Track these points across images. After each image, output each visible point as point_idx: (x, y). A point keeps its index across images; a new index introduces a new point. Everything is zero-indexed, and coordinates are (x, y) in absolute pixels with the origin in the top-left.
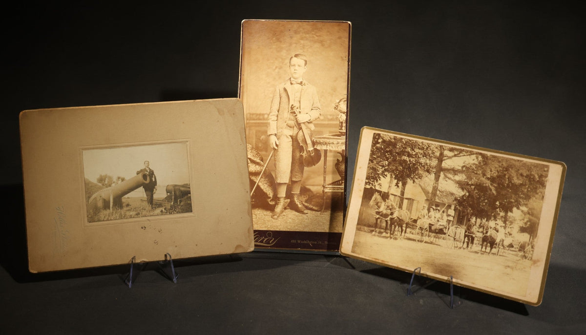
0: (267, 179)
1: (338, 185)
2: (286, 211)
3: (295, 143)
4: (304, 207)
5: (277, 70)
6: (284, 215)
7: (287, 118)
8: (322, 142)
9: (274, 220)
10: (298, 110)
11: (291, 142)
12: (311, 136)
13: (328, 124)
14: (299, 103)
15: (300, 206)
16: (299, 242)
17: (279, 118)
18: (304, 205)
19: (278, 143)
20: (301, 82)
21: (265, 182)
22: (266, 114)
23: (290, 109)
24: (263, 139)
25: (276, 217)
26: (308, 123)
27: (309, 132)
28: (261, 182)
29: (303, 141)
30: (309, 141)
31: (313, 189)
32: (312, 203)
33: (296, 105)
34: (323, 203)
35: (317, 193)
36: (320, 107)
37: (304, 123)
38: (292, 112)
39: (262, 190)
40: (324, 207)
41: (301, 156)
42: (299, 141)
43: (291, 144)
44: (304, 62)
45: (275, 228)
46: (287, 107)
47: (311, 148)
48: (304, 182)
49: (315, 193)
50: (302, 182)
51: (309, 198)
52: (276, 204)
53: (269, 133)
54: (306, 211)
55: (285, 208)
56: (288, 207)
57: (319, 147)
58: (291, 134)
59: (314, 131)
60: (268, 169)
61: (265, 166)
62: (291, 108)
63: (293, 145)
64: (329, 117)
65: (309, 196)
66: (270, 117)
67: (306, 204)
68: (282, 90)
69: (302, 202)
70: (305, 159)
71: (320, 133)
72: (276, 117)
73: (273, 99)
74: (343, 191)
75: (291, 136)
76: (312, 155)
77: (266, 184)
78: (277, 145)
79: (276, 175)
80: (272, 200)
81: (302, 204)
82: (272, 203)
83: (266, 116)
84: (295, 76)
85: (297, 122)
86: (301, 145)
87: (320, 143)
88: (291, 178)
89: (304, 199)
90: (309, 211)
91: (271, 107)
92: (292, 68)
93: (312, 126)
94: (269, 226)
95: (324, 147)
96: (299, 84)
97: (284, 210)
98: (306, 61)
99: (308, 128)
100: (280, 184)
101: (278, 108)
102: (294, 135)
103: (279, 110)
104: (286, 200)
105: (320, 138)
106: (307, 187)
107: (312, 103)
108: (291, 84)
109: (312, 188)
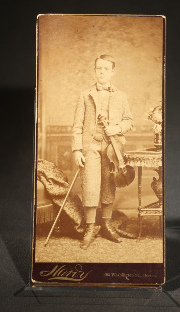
0: (73, 203)
1: (155, 208)
2: (97, 239)
3: (104, 160)
4: (117, 234)
5: (80, 75)
6: (95, 245)
7: (94, 131)
8: (135, 157)
9: (83, 251)
10: (106, 121)
11: (100, 159)
12: (122, 151)
13: (141, 137)
14: (107, 112)
15: (113, 233)
16: (113, 275)
17: (84, 131)
18: (117, 232)
19: (84, 161)
20: (109, 88)
21: (71, 206)
22: (69, 126)
23: (97, 120)
24: (66, 156)
25: (85, 247)
26: (119, 135)
27: (120, 147)
28: (67, 206)
29: (113, 157)
30: (120, 158)
31: (127, 213)
32: (127, 229)
33: (104, 114)
34: (139, 229)
35: (132, 218)
36: (132, 117)
37: (113, 136)
38: (99, 124)
39: (68, 216)
40: (140, 234)
41: (112, 175)
42: (109, 157)
43: (100, 161)
44: (111, 64)
45: (85, 260)
46: (94, 117)
47: (122, 166)
48: (116, 205)
49: (129, 217)
50: (114, 205)
51: (122, 223)
52: (85, 231)
53: (73, 149)
54: (120, 239)
55: (96, 237)
56: (98, 235)
57: (132, 164)
58: (99, 149)
59: (125, 145)
60: (74, 191)
61: (71, 187)
62: (99, 119)
63: (102, 162)
64: (143, 129)
65: (122, 220)
66: (74, 129)
67: (120, 231)
68: (87, 98)
69: (114, 228)
70: (117, 178)
71: (133, 147)
72: (81, 130)
73: (76, 109)
74: (161, 214)
75: (99, 151)
76: (124, 173)
77: (72, 208)
78: (83, 163)
79: (83, 198)
80: (80, 227)
81: (115, 230)
82: (80, 231)
83: (69, 129)
84: (101, 80)
85: (105, 134)
86: (111, 162)
87: (133, 159)
88: (101, 201)
89: (117, 225)
90: (123, 239)
91: (75, 119)
92: (98, 71)
93: (123, 140)
94: (78, 258)
95: (138, 164)
96: (106, 90)
97: (94, 238)
98: (114, 63)
99: (118, 142)
100: (89, 208)
101: (83, 119)
102: (103, 150)
103: (84, 121)
104: (97, 227)
105: (133, 153)
106: (120, 210)
107: (122, 112)
108: (98, 90)
109: (125, 212)
